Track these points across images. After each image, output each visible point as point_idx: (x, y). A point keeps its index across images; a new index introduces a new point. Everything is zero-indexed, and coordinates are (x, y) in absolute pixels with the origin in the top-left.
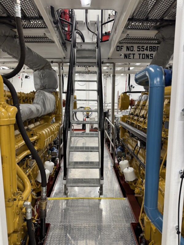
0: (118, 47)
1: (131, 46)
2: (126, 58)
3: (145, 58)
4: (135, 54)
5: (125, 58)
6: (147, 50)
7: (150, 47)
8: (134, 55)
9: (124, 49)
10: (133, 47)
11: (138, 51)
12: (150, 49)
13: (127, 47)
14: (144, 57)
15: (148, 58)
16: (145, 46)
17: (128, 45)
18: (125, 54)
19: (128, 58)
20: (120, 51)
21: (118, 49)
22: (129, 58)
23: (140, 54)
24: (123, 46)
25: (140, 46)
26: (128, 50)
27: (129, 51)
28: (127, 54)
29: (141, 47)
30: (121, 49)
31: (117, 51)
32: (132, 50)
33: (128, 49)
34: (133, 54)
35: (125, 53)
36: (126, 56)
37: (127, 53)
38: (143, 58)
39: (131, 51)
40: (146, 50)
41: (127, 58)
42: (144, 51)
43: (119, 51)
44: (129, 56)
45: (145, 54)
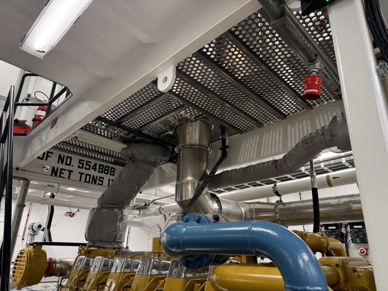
1: (68, 157)
2: (54, 175)
3: (91, 182)
4: (73, 171)
5: (52, 174)
6: (95, 169)
7: (100, 165)
8: (72, 173)
9: (54, 158)
10: (71, 158)
11: (79, 167)
12: (100, 168)
13: (60, 156)
14: (87, 180)
15: (95, 183)
16: (93, 162)
17: (63, 154)
18: (53, 168)
19: (58, 176)
20: (44, 160)
21: (41, 156)
22: (60, 176)
23: (81, 174)
24: (52, 153)
25: (84, 161)
26: (60, 162)
27: (62, 163)
28: (58, 168)
29: (85, 163)
30: (48, 156)
32: (68, 163)
33: (61, 159)
34: (68, 170)
35: (53, 165)
36: (54, 171)
37: (57, 166)
38: (85, 181)
39: (66, 164)
40: (93, 168)
41: (56, 175)
42: (89, 169)
43: (42, 159)
44: (61, 173)
45: (90, 175)
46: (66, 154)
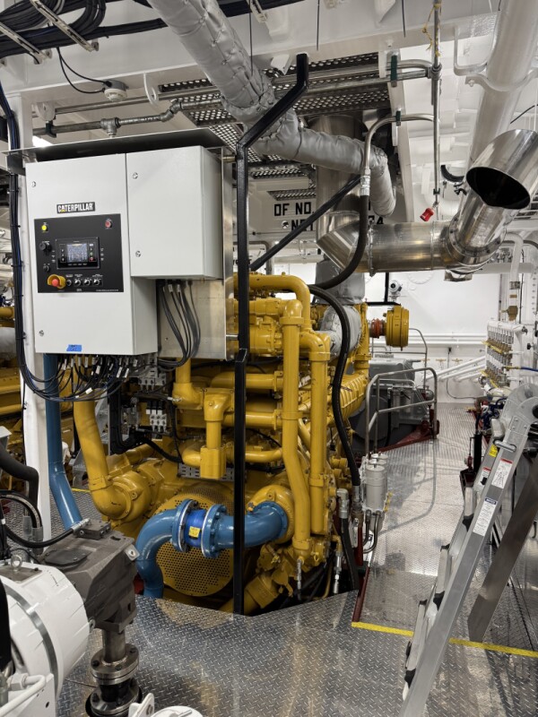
0: (278, 208)
1: (306, 203)
9: (291, 210)
10: (309, 203)
17: (299, 201)
18: (293, 221)
20: (282, 216)
21: (278, 212)
24: (288, 204)
26: (298, 212)
27: (301, 213)
28: (297, 221)
30: (284, 210)
31: (276, 215)
32: (308, 210)
33: (299, 208)
35: (292, 219)
36: (294, 225)
37: (297, 218)
39: (306, 213)
43: (280, 215)
46: (304, 201)
